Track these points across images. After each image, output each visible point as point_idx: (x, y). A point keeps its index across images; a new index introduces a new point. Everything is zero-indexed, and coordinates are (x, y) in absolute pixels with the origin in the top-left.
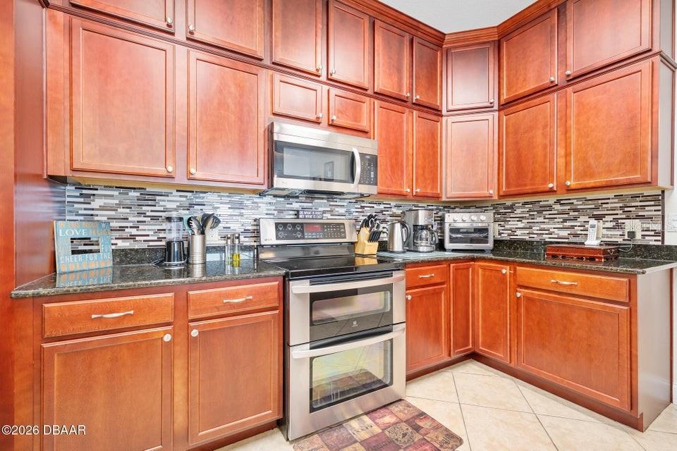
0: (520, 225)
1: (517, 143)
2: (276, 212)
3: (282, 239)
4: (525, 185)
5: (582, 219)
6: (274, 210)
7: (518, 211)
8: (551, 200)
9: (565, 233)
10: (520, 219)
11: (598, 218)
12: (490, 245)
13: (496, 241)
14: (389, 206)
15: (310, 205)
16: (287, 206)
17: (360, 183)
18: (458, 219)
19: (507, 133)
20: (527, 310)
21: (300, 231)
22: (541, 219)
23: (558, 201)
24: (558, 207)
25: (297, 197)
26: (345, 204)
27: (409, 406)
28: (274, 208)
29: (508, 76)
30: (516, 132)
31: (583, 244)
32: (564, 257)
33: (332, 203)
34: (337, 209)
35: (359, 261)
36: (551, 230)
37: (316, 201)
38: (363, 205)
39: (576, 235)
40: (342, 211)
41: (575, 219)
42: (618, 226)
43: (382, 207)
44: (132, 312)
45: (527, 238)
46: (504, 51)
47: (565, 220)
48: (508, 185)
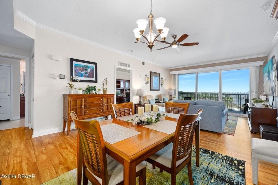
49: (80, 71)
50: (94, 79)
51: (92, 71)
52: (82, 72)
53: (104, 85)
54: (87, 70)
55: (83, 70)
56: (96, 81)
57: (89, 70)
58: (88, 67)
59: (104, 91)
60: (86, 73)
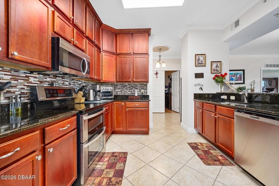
0: (119, 90)
1: (121, 67)
2: (39, 83)
3: (49, 97)
4: (124, 79)
5: (134, 89)
6: (38, 81)
7: (118, 86)
8: (127, 84)
9: (130, 93)
10: (119, 89)
11: (137, 89)
12: (113, 97)
13: (114, 96)
14: (82, 82)
15: (55, 79)
16: (45, 79)
17: (86, 73)
18: (104, 88)
19: (119, 63)
20: (129, 114)
21: (56, 93)
22: (124, 89)
23: (128, 84)
24: (128, 86)
25: (49, 75)
26: (68, 80)
27: (108, 153)
28: (38, 80)
29: (119, 46)
30: (121, 63)
31: (135, 95)
32: (133, 99)
33: (64, 80)
34: (65, 83)
35: (76, 106)
36: (127, 92)
37: (58, 78)
38: (74, 81)
39: (132, 93)
40: (67, 83)
41: (132, 89)
42: (140, 91)
43: (80, 82)
44: (18, 149)
45: (121, 94)
46: (118, 38)
47: (130, 89)
48: (119, 79)
49: (232, 77)
50: (242, 82)
51: (241, 76)
52: (234, 78)
53: (251, 85)
54: (237, 76)
55: (234, 76)
56: (244, 83)
57: (238, 76)
58: (238, 74)
59: (252, 90)
60: (236, 78)
